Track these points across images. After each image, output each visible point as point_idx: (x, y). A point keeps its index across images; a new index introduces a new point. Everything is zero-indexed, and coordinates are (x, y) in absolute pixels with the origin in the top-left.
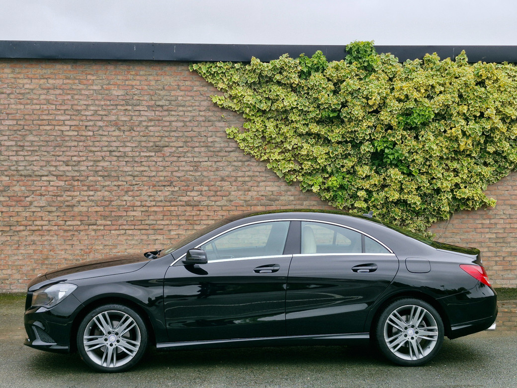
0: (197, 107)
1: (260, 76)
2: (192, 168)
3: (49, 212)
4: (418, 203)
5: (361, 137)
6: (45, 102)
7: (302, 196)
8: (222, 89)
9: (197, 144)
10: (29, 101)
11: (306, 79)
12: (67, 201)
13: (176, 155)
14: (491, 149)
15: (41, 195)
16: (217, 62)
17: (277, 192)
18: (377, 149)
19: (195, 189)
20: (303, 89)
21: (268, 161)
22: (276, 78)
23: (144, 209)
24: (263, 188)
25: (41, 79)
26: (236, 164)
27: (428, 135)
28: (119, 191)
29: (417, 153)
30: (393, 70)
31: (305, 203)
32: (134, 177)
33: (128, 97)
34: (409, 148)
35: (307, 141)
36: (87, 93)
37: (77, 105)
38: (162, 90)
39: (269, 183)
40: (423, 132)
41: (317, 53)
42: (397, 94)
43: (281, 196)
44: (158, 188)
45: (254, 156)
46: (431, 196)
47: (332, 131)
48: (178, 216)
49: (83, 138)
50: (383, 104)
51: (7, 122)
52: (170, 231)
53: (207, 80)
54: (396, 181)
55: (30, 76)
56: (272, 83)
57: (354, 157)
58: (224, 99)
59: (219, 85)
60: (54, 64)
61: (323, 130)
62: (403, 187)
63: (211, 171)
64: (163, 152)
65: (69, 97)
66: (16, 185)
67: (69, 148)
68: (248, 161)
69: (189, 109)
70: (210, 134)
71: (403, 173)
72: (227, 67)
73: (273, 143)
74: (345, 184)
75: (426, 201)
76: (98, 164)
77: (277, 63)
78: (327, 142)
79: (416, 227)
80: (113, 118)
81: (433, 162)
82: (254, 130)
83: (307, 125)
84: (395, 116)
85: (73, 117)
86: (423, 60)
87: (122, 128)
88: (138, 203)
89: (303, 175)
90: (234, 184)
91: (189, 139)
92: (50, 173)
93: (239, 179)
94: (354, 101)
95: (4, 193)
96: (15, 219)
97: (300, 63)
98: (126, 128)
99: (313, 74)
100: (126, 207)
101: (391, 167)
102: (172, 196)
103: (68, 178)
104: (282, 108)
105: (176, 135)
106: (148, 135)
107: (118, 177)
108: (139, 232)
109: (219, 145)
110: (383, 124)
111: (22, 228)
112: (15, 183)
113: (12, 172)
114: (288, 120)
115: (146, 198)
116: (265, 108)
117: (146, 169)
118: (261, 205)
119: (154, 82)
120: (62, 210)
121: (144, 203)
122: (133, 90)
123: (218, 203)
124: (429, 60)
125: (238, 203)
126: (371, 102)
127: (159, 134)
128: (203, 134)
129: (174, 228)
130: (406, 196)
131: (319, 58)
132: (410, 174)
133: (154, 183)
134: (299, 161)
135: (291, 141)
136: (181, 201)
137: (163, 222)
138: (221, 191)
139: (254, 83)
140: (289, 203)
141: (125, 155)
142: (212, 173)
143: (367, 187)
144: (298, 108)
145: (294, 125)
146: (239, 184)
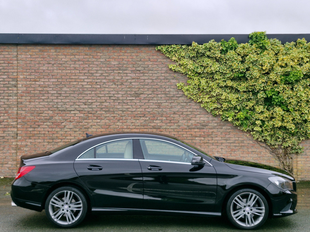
0: (160, 71)
1: (197, 52)
2: (156, 107)
3: (75, 131)
4: (293, 128)
5: (258, 88)
6: (73, 68)
7: (222, 123)
8: (175, 60)
9: (160, 93)
10: (64, 68)
11: (225, 54)
12: (85, 125)
13: (147, 99)
15: (70, 122)
16: (172, 45)
17: (207, 121)
18: (268, 96)
19: (158, 119)
20: (223, 60)
21: (201, 102)
22: (207, 54)
25: (71, 55)
26: (182, 104)
27: (299, 87)
28: (114, 120)
29: (292, 98)
30: (278, 48)
31: (223, 127)
32: (123, 111)
33: (120, 66)
34: (288, 95)
35: (225, 91)
36: (97, 63)
37: (91, 70)
38: (140, 61)
39: (202, 116)
40: (296, 86)
41: (231, 39)
42: (280, 63)
43: (209, 123)
44: (137, 118)
45: (193, 100)
46: (301, 124)
47: (240, 85)
49: (94, 89)
50: (272, 69)
51: (52, 80)
53: (166, 55)
54: (280, 115)
55: (65, 54)
56: (204, 57)
57: (254, 100)
58: (176, 66)
59: (173, 58)
60: (79, 47)
61: (235, 84)
62: (284, 118)
64: (140, 97)
65: (87, 66)
66: (56, 116)
67: (86, 95)
68: (189, 102)
69: (156, 72)
71: (284, 110)
72: (178, 47)
73: (204, 92)
74: (248, 117)
75: (298, 127)
76: (103, 104)
77: (208, 45)
78: (237, 91)
79: (292, 143)
80: (112, 77)
81: (303, 103)
82: (194, 84)
83: (225, 81)
84: (279, 76)
85: (89, 77)
86: (296, 43)
87: (117, 83)
88: (125, 127)
89: (222, 111)
90: (181, 116)
91: (155, 90)
92: (76, 109)
93: (184, 113)
94: (254, 67)
95: (50, 121)
96: (55, 135)
97: (221, 45)
99: (229, 51)
100: (118, 129)
101: (277, 107)
102: (145, 123)
103: (86, 112)
104: (210, 71)
105: (147, 87)
106: (131, 87)
107: (114, 111)
109: (172, 93)
110: (271, 81)
111: (59, 140)
112: (56, 115)
113: (54, 108)
114: (214, 78)
115: (130, 124)
116: (200, 71)
117: (130, 107)
118: (197, 129)
119: (136, 56)
120: (82, 130)
121: (128, 127)
122: (123, 62)
123: (172, 127)
124: (300, 43)
125: (183, 127)
126: (264, 68)
127: (137, 86)
128: (163, 87)
130: (286, 124)
131: (233, 42)
132: (288, 111)
133: (135, 115)
134: (220, 102)
135: (216, 91)
136: (150, 126)
138: (173, 120)
139: (194, 57)
140: (214, 128)
141: (118, 99)
142: (168, 109)
143: (262, 118)
144: (219, 72)
145: (218, 82)
146: (184, 116)
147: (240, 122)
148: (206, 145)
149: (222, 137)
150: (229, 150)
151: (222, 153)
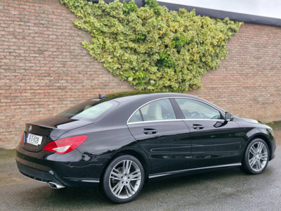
0: (64, 27)
2: (61, 66)
7: (120, 83)
8: (80, 16)
9: (65, 50)
11: (126, 16)
13: (52, 56)
14: (204, 60)
17: (108, 81)
18: (161, 58)
19: (63, 79)
20: (124, 21)
21: (104, 62)
22: (112, 13)
23: (32, 91)
24: (100, 79)
26: (86, 63)
27: (184, 51)
28: (16, 80)
29: (179, 60)
31: (122, 87)
32: (26, 70)
33: (21, 16)
35: (126, 52)
38: (43, 14)
39: (104, 76)
41: (132, 1)
42: (172, 29)
43: (110, 83)
44: (41, 77)
45: (97, 59)
47: (140, 47)
48: (53, 96)
52: (48, 105)
53: (71, 10)
56: (109, 16)
58: (81, 23)
59: (78, 14)
61: (136, 46)
62: (171, 78)
63: (72, 67)
64: (44, 55)
68: (93, 62)
69: (60, 27)
70: (72, 44)
72: (84, 3)
73: (107, 52)
76: (1, 61)
78: (135, 51)
80: (12, 30)
83: (127, 42)
84: (170, 41)
86: (179, 12)
87: (17, 37)
88: (29, 88)
89: (122, 71)
90: (85, 75)
91: (60, 47)
93: (88, 73)
97: (124, 6)
98: (20, 37)
100: (21, 90)
101: (166, 68)
102: (50, 83)
105: (52, 44)
106: (34, 42)
107: (15, 70)
108: (29, 107)
109: (77, 52)
110: (164, 44)
114: (116, 39)
115: (34, 84)
116: (106, 31)
117: (34, 65)
118: (100, 88)
119: (38, 8)
121: (32, 88)
122: (25, 12)
123: (77, 88)
125: (87, 87)
127: (41, 42)
128: (68, 44)
129: (51, 103)
130: (172, 83)
132: (175, 72)
133: (39, 74)
136: (55, 86)
137: (44, 100)
138: (78, 80)
139: (98, 15)
140: (114, 87)
141: (20, 56)
142: (73, 69)
143: (155, 78)
144: (122, 32)
145: (120, 42)
146: (88, 76)
147: (137, 82)
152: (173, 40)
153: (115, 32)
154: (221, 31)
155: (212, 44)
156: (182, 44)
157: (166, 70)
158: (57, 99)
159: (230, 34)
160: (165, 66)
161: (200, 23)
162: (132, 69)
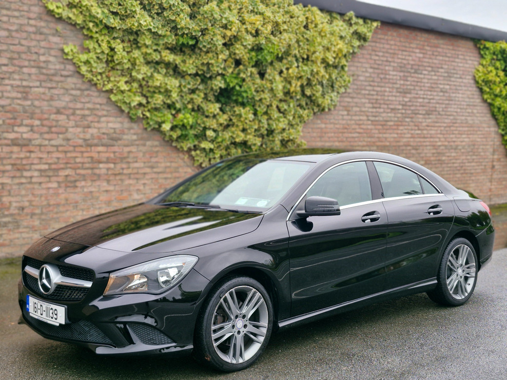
0: (25, 13)
2: (19, 95)
4: (259, 144)
5: (216, 70)
7: (145, 135)
9: (26, 63)
14: (308, 92)
17: (120, 130)
18: (228, 85)
19: (24, 123)
20: (153, 7)
21: (110, 91)
24: (104, 125)
26: (74, 92)
27: (274, 73)
29: (264, 91)
31: (148, 143)
34: (256, 86)
35: (157, 70)
39: (111, 119)
40: (269, 71)
43: (124, 134)
45: (96, 85)
47: (185, 61)
57: (201, 92)
58: (61, 6)
61: (177, 59)
63: (44, 100)
68: (87, 90)
69: (16, 14)
70: (42, 51)
73: (117, 70)
74: (194, 122)
78: (176, 71)
83: (160, 51)
84: (246, 51)
89: (149, 111)
90: (72, 117)
91: (16, 56)
93: (78, 112)
101: (237, 105)
109: (53, 67)
110: (234, 59)
114: (137, 43)
116: (115, 25)
118: (103, 145)
125: (76, 142)
126: (228, 33)
128: (34, 50)
130: (248, 137)
132: (255, 114)
138: (56, 126)
140: (131, 144)
142: (45, 103)
143: (215, 126)
144: (149, 30)
145: (144, 50)
146: (78, 118)
147: (179, 132)
148: (118, 178)
149: (144, 163)
150: (157, 187)
151: (145, 194)
152: (252, 50)
153: (135, 29)
154: (341, 37)
155: (324, 61)
156: (269, 59)
157: (239, 110)
158: (9, 167)
159: (356, 43)
160: (236, 102)
161: (302, 18)
162: (169, 107)
